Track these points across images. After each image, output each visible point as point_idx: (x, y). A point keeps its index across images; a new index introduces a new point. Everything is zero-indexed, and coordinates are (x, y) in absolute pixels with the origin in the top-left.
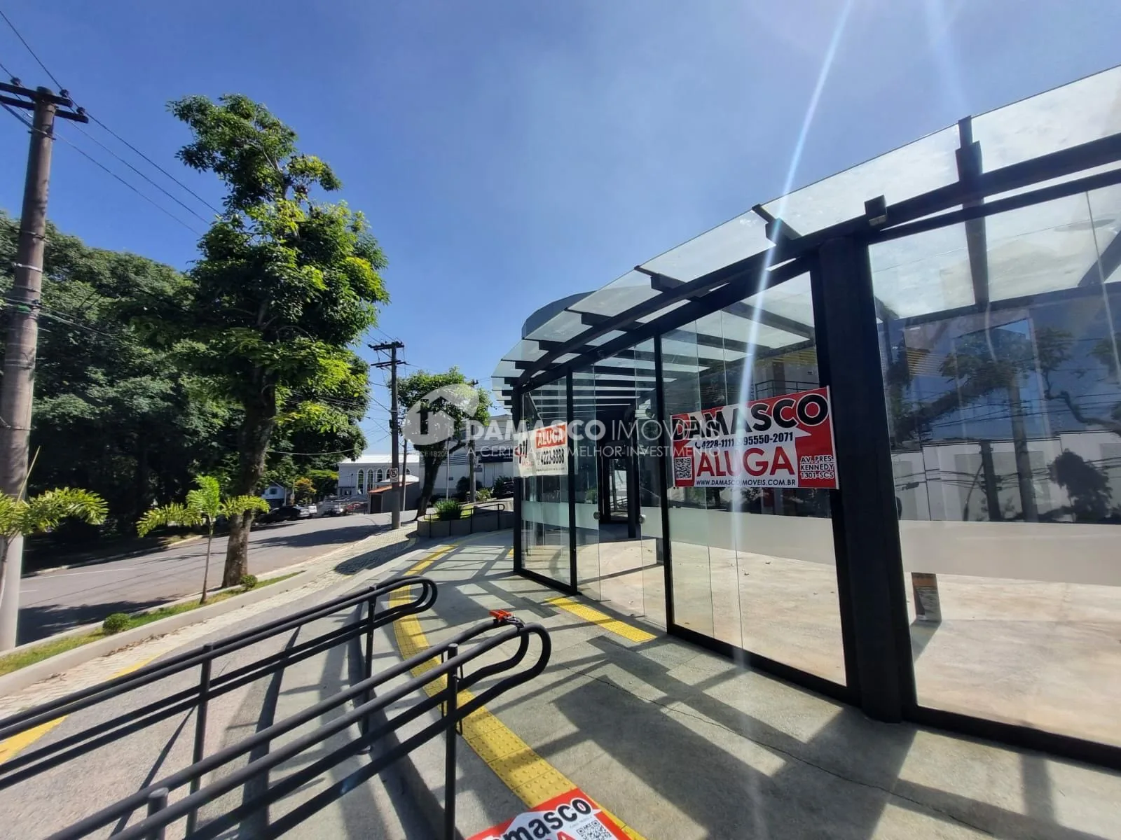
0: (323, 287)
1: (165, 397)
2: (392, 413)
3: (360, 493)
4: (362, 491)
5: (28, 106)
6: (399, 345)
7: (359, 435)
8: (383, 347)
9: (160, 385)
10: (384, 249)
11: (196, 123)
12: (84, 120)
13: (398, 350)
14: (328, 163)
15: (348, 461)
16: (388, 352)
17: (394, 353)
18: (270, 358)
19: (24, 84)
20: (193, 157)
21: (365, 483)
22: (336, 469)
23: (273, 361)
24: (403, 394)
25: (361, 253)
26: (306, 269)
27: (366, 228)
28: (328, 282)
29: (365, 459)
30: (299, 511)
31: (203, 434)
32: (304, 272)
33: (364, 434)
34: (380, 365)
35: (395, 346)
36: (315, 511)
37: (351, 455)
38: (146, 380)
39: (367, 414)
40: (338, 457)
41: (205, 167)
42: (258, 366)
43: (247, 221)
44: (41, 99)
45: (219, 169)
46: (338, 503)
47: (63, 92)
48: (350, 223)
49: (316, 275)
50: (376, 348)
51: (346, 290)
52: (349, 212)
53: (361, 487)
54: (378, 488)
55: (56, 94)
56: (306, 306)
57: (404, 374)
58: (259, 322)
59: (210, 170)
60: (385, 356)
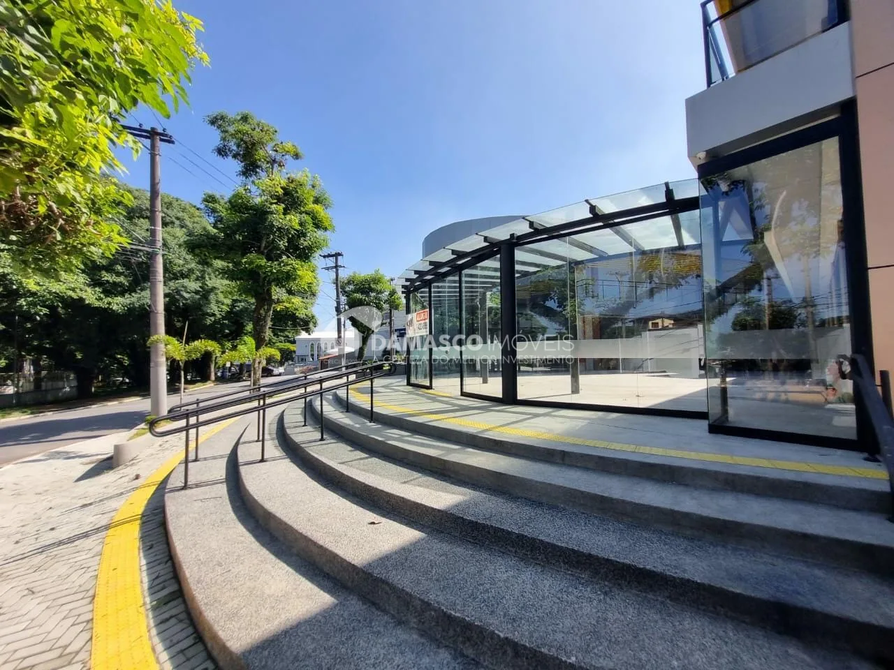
0: (298, 227)
1: (197, 292)
2: (337, 302)
3: (311, 360)
4: (313, 359)
5: (146, 137)
6: (339, 254)
7: (313, 317)
8: (329, 256)
9: (193, 285)
10: (330, 195)
11: (219, 127)
12: (173, 142)
13: (339, 258)
14: (296, 144)
15: (304, 335)
16: (333, 259)
17: (337, 260)
18: (271, 271)
19: (144, 127)
20: (222, 152)
21: (316, 353)
22: (294, 342)
23: (272, 273)
24: (343, 288)
25: (317, 201)
26: (288, 217)
27: (320, 185)
28: (301, 224)
29: (316, 334)
30: (273, 371)
31: (219, 316)
32: (288, 219)
33: (317, 316)
34: (328, 269)
35: (337, 255)
36: (283, 371)
37: (308, 330)
38: (185, 282)
39: (317, 302)
40: (298, 333)
41: (226, 155)
42: (263, 276)
43: (253, 189)
44: (152, 134)
45: (235, 156)
46: (296, 367)
47: (164, 130)
48: (311, 183)
49: (293, 220)
50: (324, 257)
51: (310, 227)
52: (309, 175)
53: (312, 355)
54: (325, 355)
55: (160, 131)
56: (289, 239)
57: (344, 274)
58: (262, 249)
59: (230, 158)
60: (331, 262)
